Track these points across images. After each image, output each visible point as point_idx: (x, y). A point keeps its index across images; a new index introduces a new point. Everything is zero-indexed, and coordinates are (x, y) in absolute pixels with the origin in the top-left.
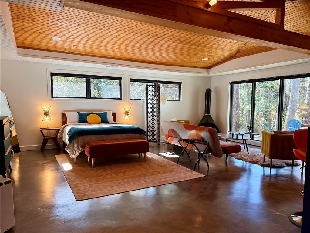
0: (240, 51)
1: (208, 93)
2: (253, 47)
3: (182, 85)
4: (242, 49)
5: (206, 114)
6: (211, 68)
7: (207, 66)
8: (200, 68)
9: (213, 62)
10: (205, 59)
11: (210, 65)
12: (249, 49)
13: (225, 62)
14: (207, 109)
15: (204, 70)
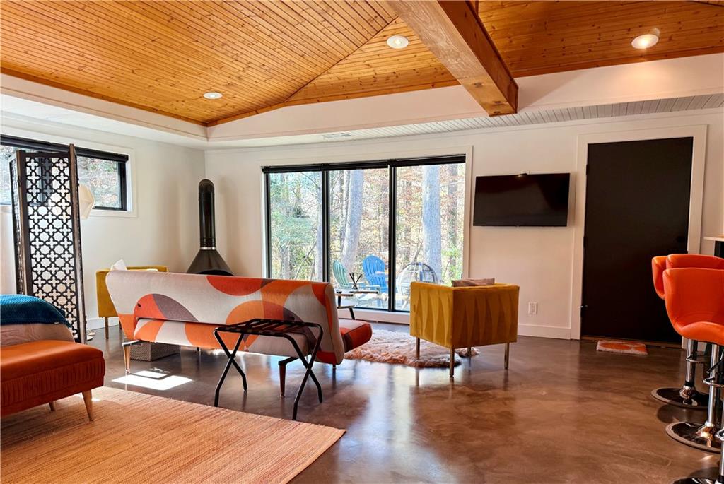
0: (309, 86)
1: (206, 191)
2: (344, 79)
3: (128, 165)
4: (315, 81)
5: (205, 248)
6: (217, 124)
7: (207, 118)
8: (187, 119)
9: (228, 109)
10: (212, 96)
11: (215, 114)
12: (332, 85)
13: (257, 113)
14: (207, 235)
15: (197, 128)
